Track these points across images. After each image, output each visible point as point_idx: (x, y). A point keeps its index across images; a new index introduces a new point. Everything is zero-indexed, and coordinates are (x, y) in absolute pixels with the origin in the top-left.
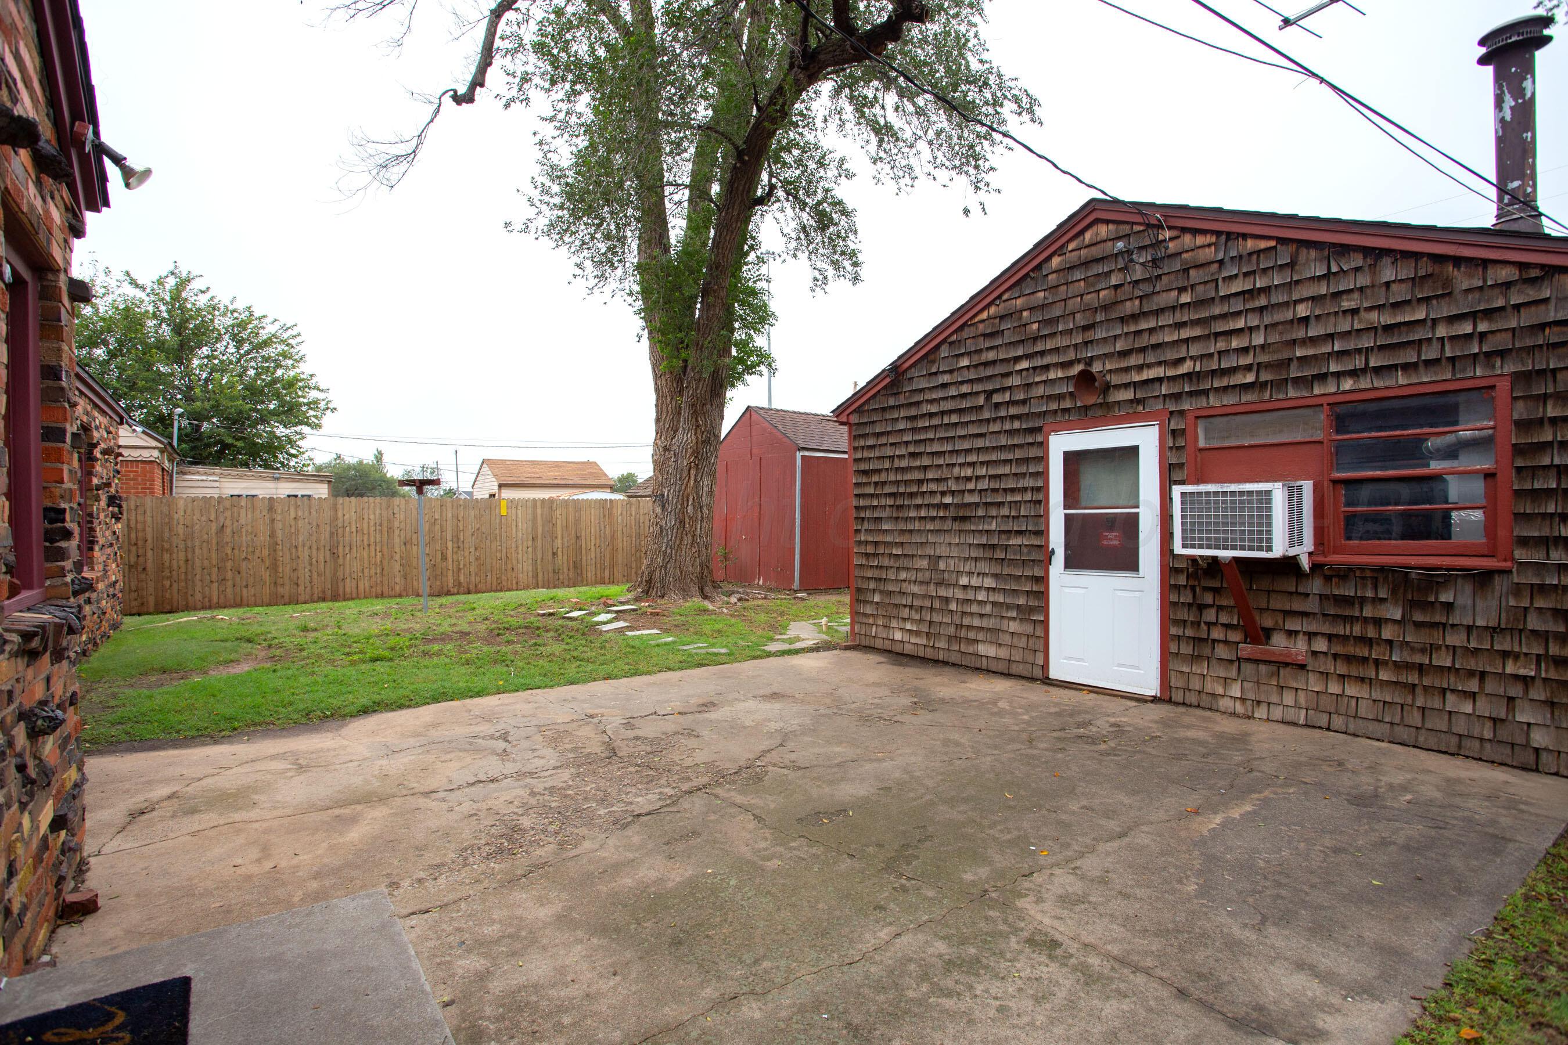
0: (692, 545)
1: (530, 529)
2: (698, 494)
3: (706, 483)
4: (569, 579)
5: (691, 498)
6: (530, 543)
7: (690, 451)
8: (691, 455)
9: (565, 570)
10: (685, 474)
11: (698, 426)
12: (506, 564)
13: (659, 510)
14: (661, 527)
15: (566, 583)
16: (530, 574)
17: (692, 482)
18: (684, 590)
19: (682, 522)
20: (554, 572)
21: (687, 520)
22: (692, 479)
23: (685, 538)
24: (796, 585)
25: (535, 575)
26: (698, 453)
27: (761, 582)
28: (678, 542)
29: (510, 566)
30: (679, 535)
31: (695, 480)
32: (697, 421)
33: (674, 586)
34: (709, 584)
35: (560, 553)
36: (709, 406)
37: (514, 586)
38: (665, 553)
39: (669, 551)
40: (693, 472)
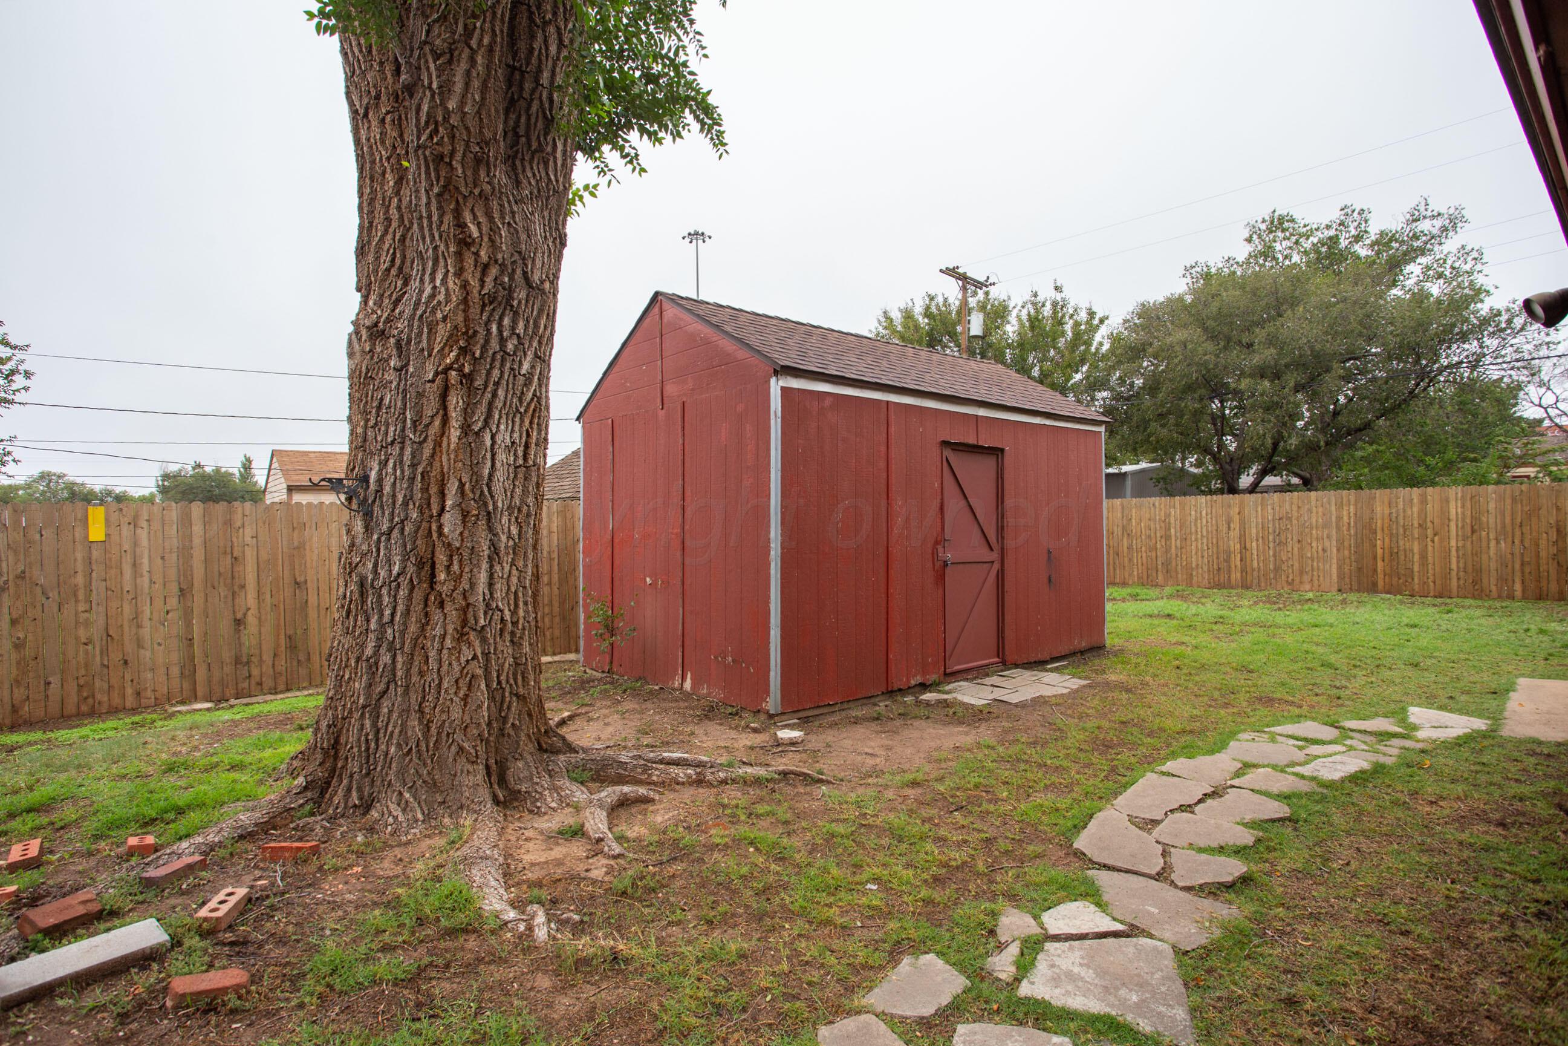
0: (461, 636)
1: (173, 573)
2: (476, 475)
3: (504, 437)
4: (276, 676)
5: (452, 488)
6: (173, 602)
7: (443, 331)
8: (449, 343)
9: (267, 657)
10: (431, 406)
11: (465, 243)
12: (105, 651)
13: (359, 526)
14: (362, 584)
15: (268, 683)
16: (175, 671)
17: (455, 433)
18: (433, 786)
19: (427, 567)
20: (237, 661)
21: (441, 558)
22: (455, 424)
23: (437, 616)
24: (773, 702)
25: (188, 671)
26: (471, 337)
27: (688, 685)
28: (413, 628)
29: (116, 657)
30: (417, 607)
31: (466, 428)
32: (461, 226)
33: (402, 773)
34: (528, 748)
35: (251, 620)
36: (500, 175)
37: (130, 702)
38: (373, 666)
39: (385, 658)
40: (456, 402)
